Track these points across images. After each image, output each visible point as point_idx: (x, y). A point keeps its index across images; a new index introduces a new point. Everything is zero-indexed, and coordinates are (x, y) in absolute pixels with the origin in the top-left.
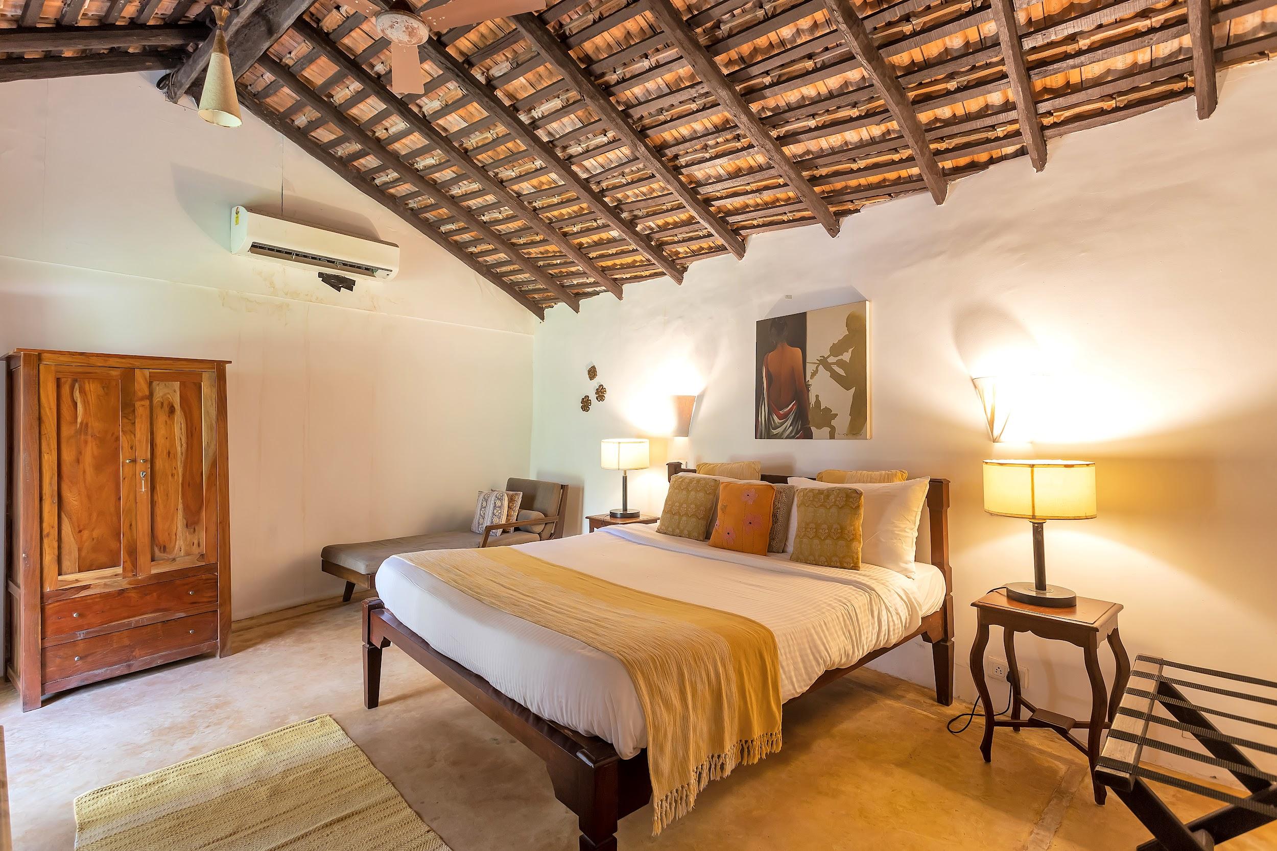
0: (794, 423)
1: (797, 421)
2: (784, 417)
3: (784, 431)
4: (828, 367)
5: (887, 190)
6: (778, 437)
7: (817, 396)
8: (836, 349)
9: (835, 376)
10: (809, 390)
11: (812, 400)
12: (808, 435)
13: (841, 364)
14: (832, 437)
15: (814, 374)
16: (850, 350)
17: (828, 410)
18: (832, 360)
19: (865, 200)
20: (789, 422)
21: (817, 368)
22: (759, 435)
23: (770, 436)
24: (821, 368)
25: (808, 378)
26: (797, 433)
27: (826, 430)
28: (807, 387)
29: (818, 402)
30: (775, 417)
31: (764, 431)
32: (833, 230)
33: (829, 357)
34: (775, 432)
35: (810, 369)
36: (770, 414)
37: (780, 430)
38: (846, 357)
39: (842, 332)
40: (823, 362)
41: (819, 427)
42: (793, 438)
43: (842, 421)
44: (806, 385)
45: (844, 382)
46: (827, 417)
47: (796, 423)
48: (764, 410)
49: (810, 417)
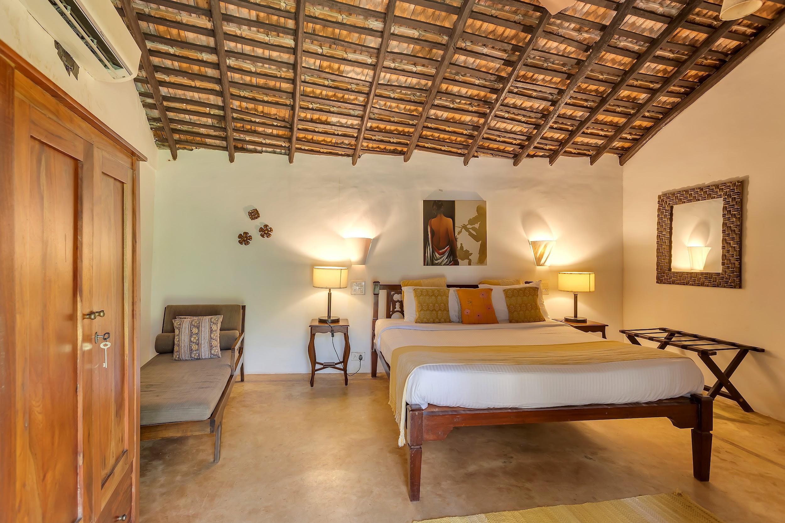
0: (449, 257)
1: (450, 256)
2: (443, 254)
3: (442, 261)
4: (467, 230)
5: (492, 152)
6: (439, 264)
7: (461, 244)
8: (471, 222)
9: (471, 234)
10: (457, 241)
11: (459, 246)
12: (456, 263)
13: (474, 229)
14: (470, 264)
15: (459, 233)
16: (479, 223)
17: (467, 251)
18: (469, 226)
19: (482, 153)
20: (446, 256)
21: (461, 229)
22: (426, 263)
23: (433, 264)
24: (463, 230)
25: (456, 234)
26: (450, 262)
27: (467, 261)
28: (456, 239)
29: (462, 247)
30: (437, 254)
31: (430, 261)
32: (466, 163)
33: (467, 225)
34: (437, 262)
35: (457, 230)
36: (433, 252)
37: (440, 261)
38: (477, 226)
39: (474, 214)
40: (464, 227)
41: (463, 259)
42: (448, 265)
43: (475, 257)
44: (455, 238)
45: (476, 238)
46: (467, 255)
47: (450, 257)
48: (429, 250)
49: (457, 254)
